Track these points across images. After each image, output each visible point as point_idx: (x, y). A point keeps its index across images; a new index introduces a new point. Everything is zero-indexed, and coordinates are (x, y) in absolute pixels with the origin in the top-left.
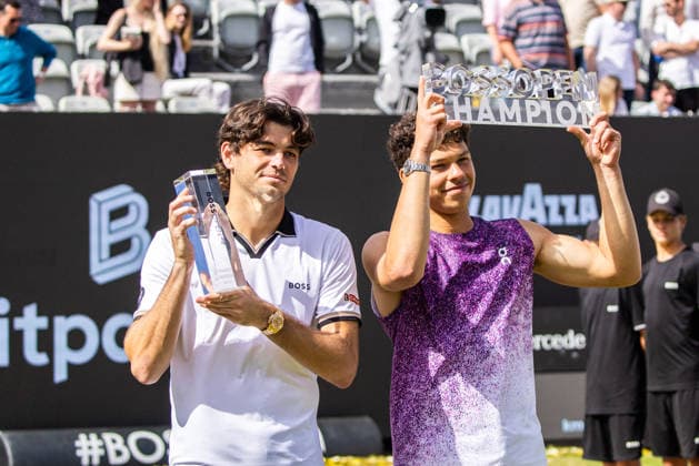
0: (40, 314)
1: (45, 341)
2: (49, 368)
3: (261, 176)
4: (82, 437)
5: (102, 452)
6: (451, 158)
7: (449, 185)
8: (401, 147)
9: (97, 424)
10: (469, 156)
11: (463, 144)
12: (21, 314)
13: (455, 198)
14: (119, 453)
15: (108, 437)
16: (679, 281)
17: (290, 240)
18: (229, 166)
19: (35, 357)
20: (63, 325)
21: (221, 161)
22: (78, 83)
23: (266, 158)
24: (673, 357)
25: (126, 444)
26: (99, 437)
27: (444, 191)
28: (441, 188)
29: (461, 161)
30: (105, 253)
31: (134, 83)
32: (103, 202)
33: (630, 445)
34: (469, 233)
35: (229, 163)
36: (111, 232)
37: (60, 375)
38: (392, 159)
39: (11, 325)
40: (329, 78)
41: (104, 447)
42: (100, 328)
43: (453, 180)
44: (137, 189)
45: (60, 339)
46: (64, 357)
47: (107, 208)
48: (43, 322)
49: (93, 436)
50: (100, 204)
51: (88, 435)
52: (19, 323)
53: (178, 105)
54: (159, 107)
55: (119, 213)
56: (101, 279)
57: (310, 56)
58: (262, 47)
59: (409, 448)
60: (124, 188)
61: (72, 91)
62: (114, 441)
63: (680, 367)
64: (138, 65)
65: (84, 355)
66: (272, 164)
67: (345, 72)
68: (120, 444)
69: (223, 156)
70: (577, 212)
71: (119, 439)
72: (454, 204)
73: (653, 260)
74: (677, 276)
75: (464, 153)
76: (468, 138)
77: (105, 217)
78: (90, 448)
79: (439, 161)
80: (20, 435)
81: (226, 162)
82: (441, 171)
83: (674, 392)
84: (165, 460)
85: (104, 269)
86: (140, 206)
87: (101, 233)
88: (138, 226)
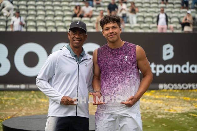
0: (154, 64)
1: (155, 69)
2: (156, 73)
15: (164, 85)
19: (153, 71)
20: (158, 66)
25: (167, 86)
28: (108, 36)
29: (113, 28)
30: (166, 55)
32: (165, 47)
37: (158, 75)
42: (165, 67)
45: (158, 69)
46: (158, 71)
48: (155, 66)
55: (168, 49)
56: (165, 60)
65: (162, 71)
72: (111, 40)
77: (166, 50)
84: (174, 89)
85: (165, 58)
86: (172, 48)
87: (165, 52)
88: (171, 51)
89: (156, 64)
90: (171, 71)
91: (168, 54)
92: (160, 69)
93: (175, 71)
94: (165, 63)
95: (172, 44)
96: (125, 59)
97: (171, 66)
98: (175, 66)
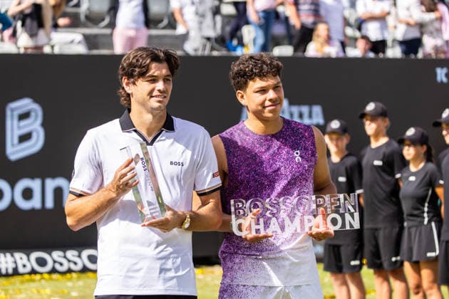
3: (152, 97)
5: (14, 266)
6: (269, 86)
7: (268, 103)
8: (238, 77)
10: (281, 85)
11: (278, 77)
13: (271, 111)
15: (18, 255)
16: (382, 160)
17: (171, 134)
18: (129, 92)
21: (123, 88)
23: (152, 86)
24: (379, 208)
25: (29, 260)
26: (12, 256)
27: (264, 107)
28: (263, 105)
29: (275, 88)
30: (16, 140)
31: (33, 35)
32: (14, 109)
33: (353, 263)
34: (276, 134)
35: (129, 89)
36: (19, 128)
38: (232, 84)
40: (154, 32)
41: (15, 262)
42: (13, 188)
43: (270, 100)
47: (16, 114)
49: (8, 255)
50: (12, 110)
51: (5, 254)
53: (60, 49)
54: (47, 50)
56: (13, 157)
57: (142, 18)
58: (112, 12)
59: (230, 264)
60: (26, 101)
62: (21, 258)
63: (383, 213)
64: (35, 24)
66: (157, 88)
67: (164, 28)
68: (25, 260)
69: (124, 85)
70: (310, 116)
71: (24, 257)
72: (270, 115)
73: (369, 148)
74: (381, 157)
75: (278, 83)
76: (281, 73)
78: (6, 263)
79: (262, 87)
81: (127, 89)
82: (263, 94)
83: (380, 229)
84: (54, 271)
85: (15, 151)
86: (37, 111)
87: (14, 129)
88: (35, 125)
90: (35, 203)
91: (25, 138)
93: (50, 204)
95: (36, 100)
96: (296, 159)
97: (35, 185)
98: (51, 184)
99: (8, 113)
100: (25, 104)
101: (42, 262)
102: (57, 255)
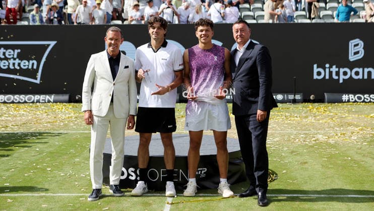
0: (336, 67)
1: (338, 74)
2: (338, 80)
3: (153, 34)
4: (344, 95)
6: (204, 29)
7: (203, 36)
9: (348, 93)
12: (332, 67)
14: (352, 99)
15: (350, 95)
19: (335, 77)
20: (342, 70)
22: (361, 16)
23: (153, 30)
25: (354, 97)
26: (348, 95)
28: (201, 37)
30: (353, 54)
32: (352, 43)
36: (354, 50)
37: (341, 81)
39: (329, 70)
41: (349, 98)
42: (351, 71)
44: (361, 40)
45: (341, 73)
46: (342, 77)
47: (353, 44)
48: (337, 70)
52: (331, 70)
55: (357, 45)
56: (351, 60)
60: (357, 40)
61: (360, 18)
65: (347, 77)
68: (353, 97)
71: (353, 96)
77: (353, 46)
78: (346, 98)
79: (201, 30)
80: (328, 94)
82: (201, 32)
84: (363, 101)
85: (352, 58)
86: (361, 43)
87: (352, 50)
88: (361, 48)
89: (339, 67)
90: (360, 77)
91: (356, 53)
92: (345, 73)
93: (366, 77)
94: (352, 65)
95: (361, 39)
96: (215, 59)
97: (360, 70)
98: (366, 70)
99: (350, 44)
100: (357, 41)
101: (359, 98)
102: (366, 96)
